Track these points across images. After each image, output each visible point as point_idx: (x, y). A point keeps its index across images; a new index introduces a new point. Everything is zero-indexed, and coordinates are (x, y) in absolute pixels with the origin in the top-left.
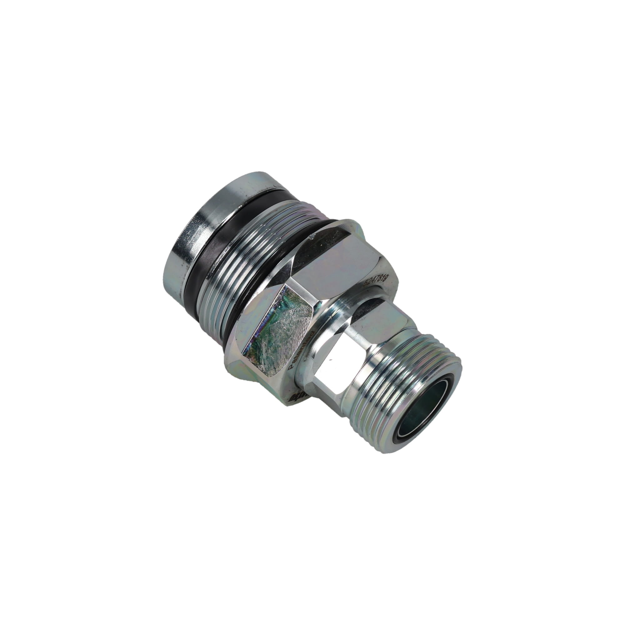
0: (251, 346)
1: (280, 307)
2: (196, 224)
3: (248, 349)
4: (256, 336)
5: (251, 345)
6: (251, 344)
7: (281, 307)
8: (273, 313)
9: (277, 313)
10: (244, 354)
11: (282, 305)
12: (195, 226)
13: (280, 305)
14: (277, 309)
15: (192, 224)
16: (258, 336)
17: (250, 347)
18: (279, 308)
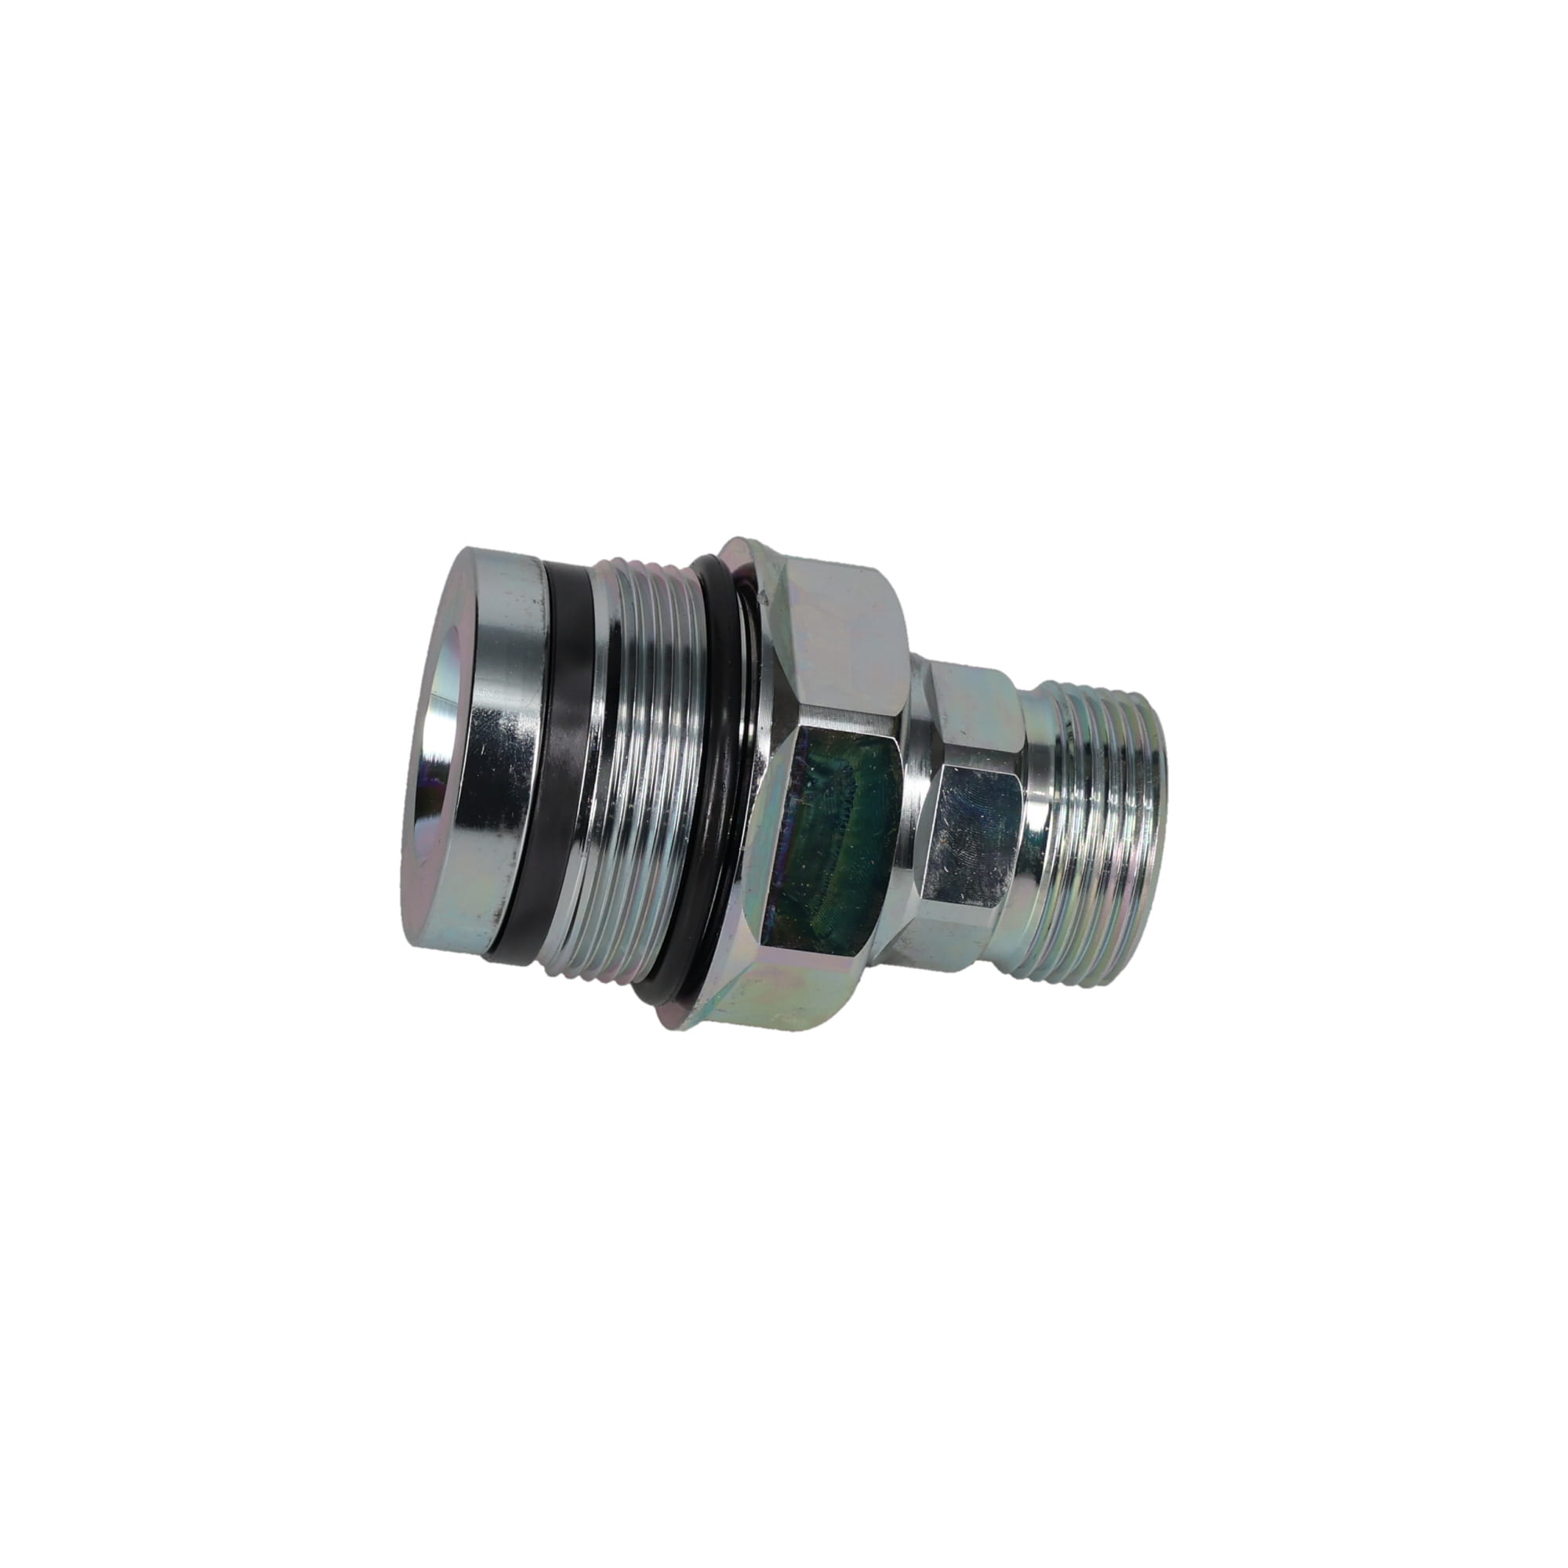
0: (776, 914)
1: (809, 785)
2: (487, 722)
3: (772, 924)
4: (779, 883)
5: (776, 911)
6: (774, 909)
7: (813, 783)
8: (799, 806)
9: (808, 802)
10: (766, 941)
11: (814, 776)
12: (489, 727)
13: (811, 779)
14: (806, 792)
15: (479, 726)
16: (783, 881)
17: (774, 916)
18: (809, 789)
